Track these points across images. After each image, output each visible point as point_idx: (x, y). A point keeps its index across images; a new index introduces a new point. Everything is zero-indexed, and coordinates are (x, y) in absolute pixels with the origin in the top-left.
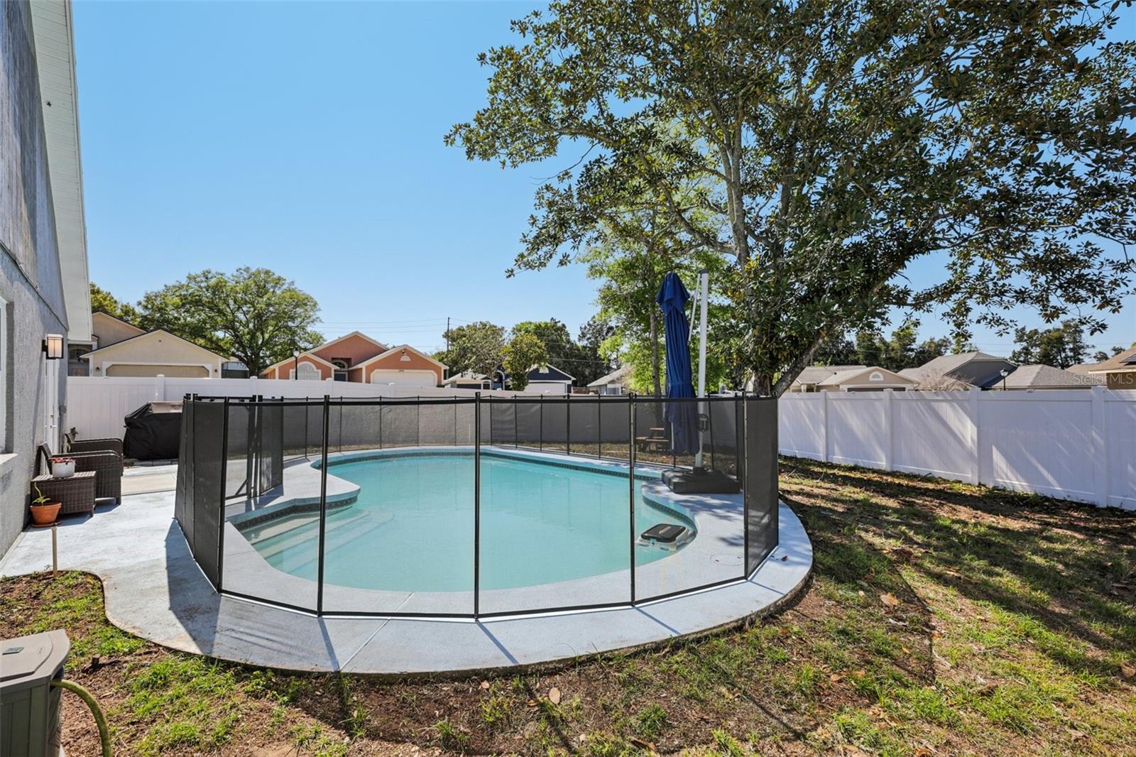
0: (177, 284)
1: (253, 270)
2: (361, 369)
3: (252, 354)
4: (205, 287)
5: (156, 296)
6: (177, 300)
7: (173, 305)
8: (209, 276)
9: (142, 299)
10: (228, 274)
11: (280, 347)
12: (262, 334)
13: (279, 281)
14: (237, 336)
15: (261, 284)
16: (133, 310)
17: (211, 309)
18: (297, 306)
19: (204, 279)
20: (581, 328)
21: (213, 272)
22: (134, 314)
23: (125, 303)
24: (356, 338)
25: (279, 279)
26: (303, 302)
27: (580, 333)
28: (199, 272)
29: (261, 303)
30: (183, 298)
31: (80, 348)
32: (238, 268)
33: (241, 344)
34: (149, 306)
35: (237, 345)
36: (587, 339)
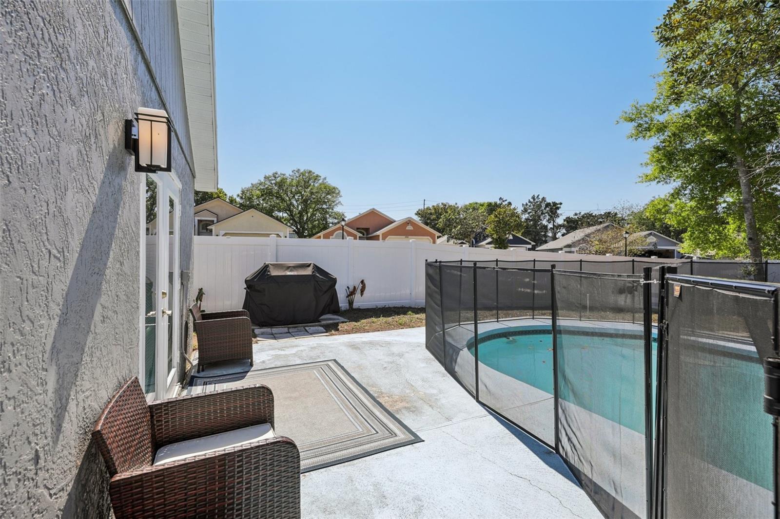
0: (259, 182)
1: (302, 171)
2: (379, 236)
3: (300, 227)
4: (274, 183)
5: (247, 191)
6: (258, 192)
7: (256, 196)
8: (277, 176)
9: (240, 192)
10: (287, 175)
11: (317, 222)
12: (307, 213)
13: (317, 178)
14: (291, 215)
15: (306, 179)
16: (235, 199)
17: (277, 198)
18: (328, 194)
19: (273, 178)
20: (523, 205)
21: (279, 173)
22: (236, 202)
23: (231, 195)
24: (373, 213)
25: (317, 176)
26: (332, 191)
27: (523, 209)
28: (271, 174)
29: (306, 193)
30: (262, 190)
31: (207, 222)
32: (293, 170)
33: (293, 220)
34: (244, 197)
35: (291, 221)
36: (529, 213)
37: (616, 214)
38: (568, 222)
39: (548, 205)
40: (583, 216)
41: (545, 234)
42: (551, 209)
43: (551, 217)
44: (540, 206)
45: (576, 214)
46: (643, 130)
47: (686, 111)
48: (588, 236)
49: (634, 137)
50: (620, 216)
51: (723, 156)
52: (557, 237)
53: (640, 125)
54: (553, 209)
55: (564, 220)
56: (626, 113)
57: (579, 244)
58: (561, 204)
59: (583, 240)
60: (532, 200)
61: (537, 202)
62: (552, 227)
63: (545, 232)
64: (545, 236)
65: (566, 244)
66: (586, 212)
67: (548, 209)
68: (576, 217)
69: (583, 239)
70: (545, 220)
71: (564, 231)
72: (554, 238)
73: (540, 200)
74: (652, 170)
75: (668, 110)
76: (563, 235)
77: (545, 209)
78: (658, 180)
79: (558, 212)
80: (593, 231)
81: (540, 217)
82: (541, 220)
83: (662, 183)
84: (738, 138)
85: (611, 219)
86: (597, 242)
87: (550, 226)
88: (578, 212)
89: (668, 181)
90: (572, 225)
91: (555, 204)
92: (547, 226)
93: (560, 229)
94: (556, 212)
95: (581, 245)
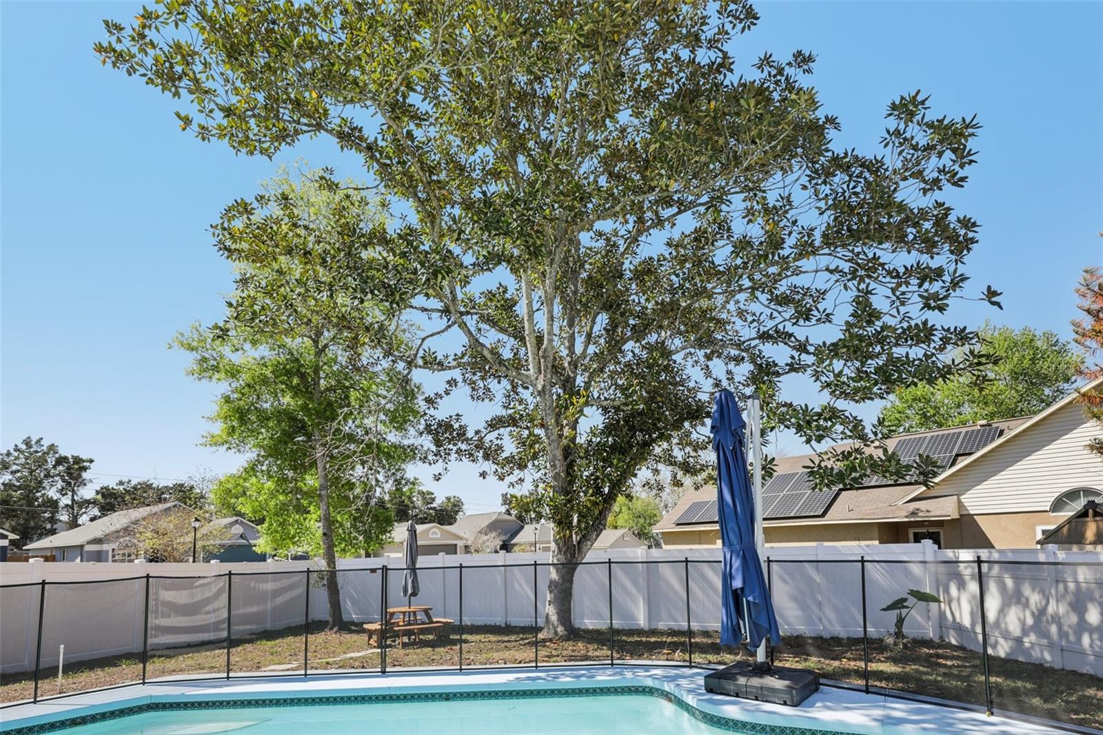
36: (13, 473)
37: (192, 488)
38: (104, 496)
39: (61, 461)
40: (135, 488)
41: (52, 517)
42: (69, 468)
43: (69, 484)
44: (41, 462)
45: (121, 483)
46: (208, 368)
47: (263, 358)
48: (136, 522)
49: (196, 375)
50: (198, 491)
51: (302, 428)
52: (80, 522)
53: (204, 360)
54: (74, 470)
55: (98, 492)
56: (182, 335)
57: (118, 537)
58: (91, 461)
59: (127, 531)
60: (24, 447)
61: (36, 452)
62: (70, 503)
63: (53, 513)
64: (53, 520)
65: (91, 537)
66: (141, 480)
67: (61, 468)
68: (121, 488)
69: (126, 529)
70: (54, 489)
71: (96, 511)
72: (74, 524)
73: (45, 448)
74: (219, 428)
75: (242, 349)
76: (92, 520)
77: (54, 467)
78: (228, 445)
79: (85, 475)
80: (145, 514)
81: (41, 482)
82: (44, 488)
83: (233, 450)
84: (314, 409)
85: (185, 495)
86: (149, 535)
87: (66, 500)
88: (125, 480)
89: (242, 449)
90: (110, 501)
91: (78, 460)
92: (56, 502)
93: (86, 508)
94: (80, 476)
95: (121, 540)
